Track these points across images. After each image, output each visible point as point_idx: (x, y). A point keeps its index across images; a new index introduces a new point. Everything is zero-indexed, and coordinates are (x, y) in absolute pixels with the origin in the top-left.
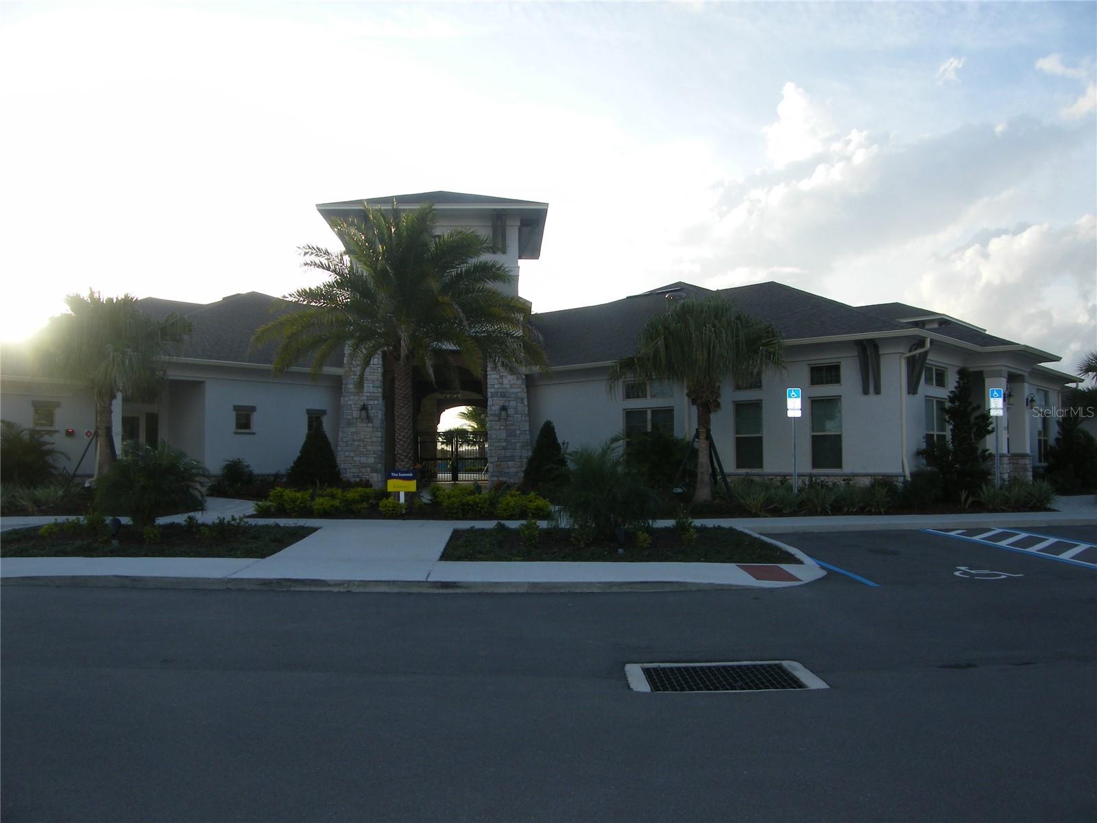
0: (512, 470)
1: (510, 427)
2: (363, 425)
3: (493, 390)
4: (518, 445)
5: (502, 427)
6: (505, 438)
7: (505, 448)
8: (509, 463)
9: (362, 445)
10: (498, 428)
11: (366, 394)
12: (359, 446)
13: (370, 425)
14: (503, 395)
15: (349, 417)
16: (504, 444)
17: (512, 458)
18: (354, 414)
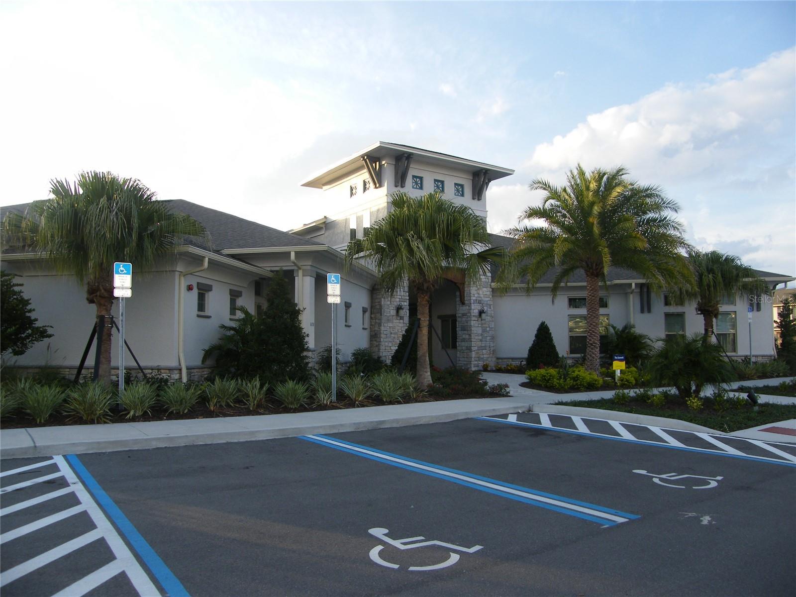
0: (485, 356)
1: (484, 325)
2: (398, 321)
3: (474, 298)
4: (488, 338)
5: (480, 325)
6: (481, 333)
7: (481, 341)
8: (484, 351)
9: (396, 337)
10: (477, 325)
11: (398, 297)
12: (394, 338)
13: (402, 321)
14: (480, 302)
15: (388, 315)
16: (480, 337)
17: (484, 348)
18: (391, 313)
